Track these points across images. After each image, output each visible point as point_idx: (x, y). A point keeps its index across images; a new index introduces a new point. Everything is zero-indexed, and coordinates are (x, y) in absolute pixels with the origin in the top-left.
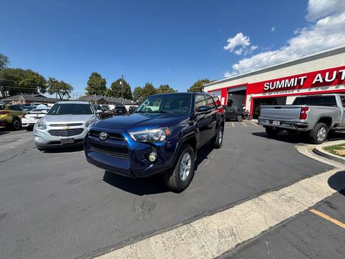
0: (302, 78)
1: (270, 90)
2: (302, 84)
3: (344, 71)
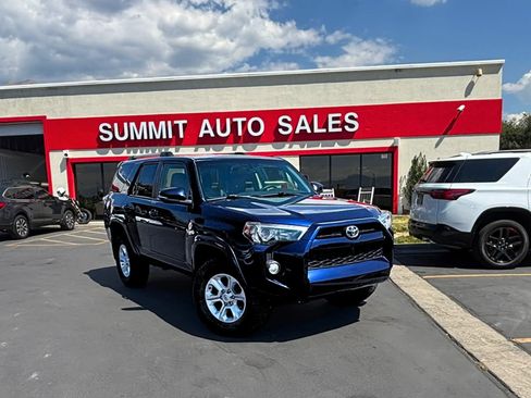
0: (180, 123)
1: (115, 144)
2: (181, 136)
3: (239, 121)
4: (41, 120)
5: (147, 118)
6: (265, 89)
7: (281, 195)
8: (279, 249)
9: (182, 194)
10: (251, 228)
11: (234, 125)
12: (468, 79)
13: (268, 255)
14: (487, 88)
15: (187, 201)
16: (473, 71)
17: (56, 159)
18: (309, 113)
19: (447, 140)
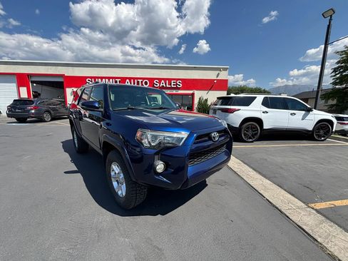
0: (118, 80)
3: (140, 81)
4: (62, 76)
5: (106, 78)
6: (149, 70)
7: (161, 108)
8: (164, 151)
9: (97, 105)
10: (142, 135)
11: (138, 82)
12: (217, 72)
13: (156, 157)
14: (223, 76)
15: (100, 109)
16: (219, 69)
17: (69, 91)
18: (165, 80)
19: (210, 92)
